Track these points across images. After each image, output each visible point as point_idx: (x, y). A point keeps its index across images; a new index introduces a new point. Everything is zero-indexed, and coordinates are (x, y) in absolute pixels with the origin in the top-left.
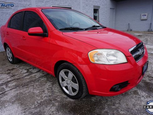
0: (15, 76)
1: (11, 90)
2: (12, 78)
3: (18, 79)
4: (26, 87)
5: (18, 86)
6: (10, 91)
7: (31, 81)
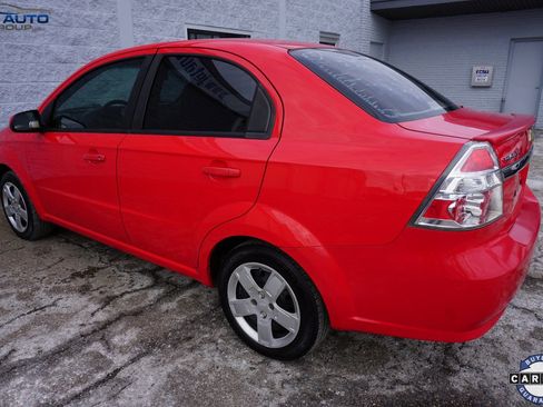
0: (119, 301)
1: (133, 361)
2: (107, 308)
3: (136, 314)
4: (187, 345)
5: (153, 345)
6: (135, 367)
7: (192, 322)
